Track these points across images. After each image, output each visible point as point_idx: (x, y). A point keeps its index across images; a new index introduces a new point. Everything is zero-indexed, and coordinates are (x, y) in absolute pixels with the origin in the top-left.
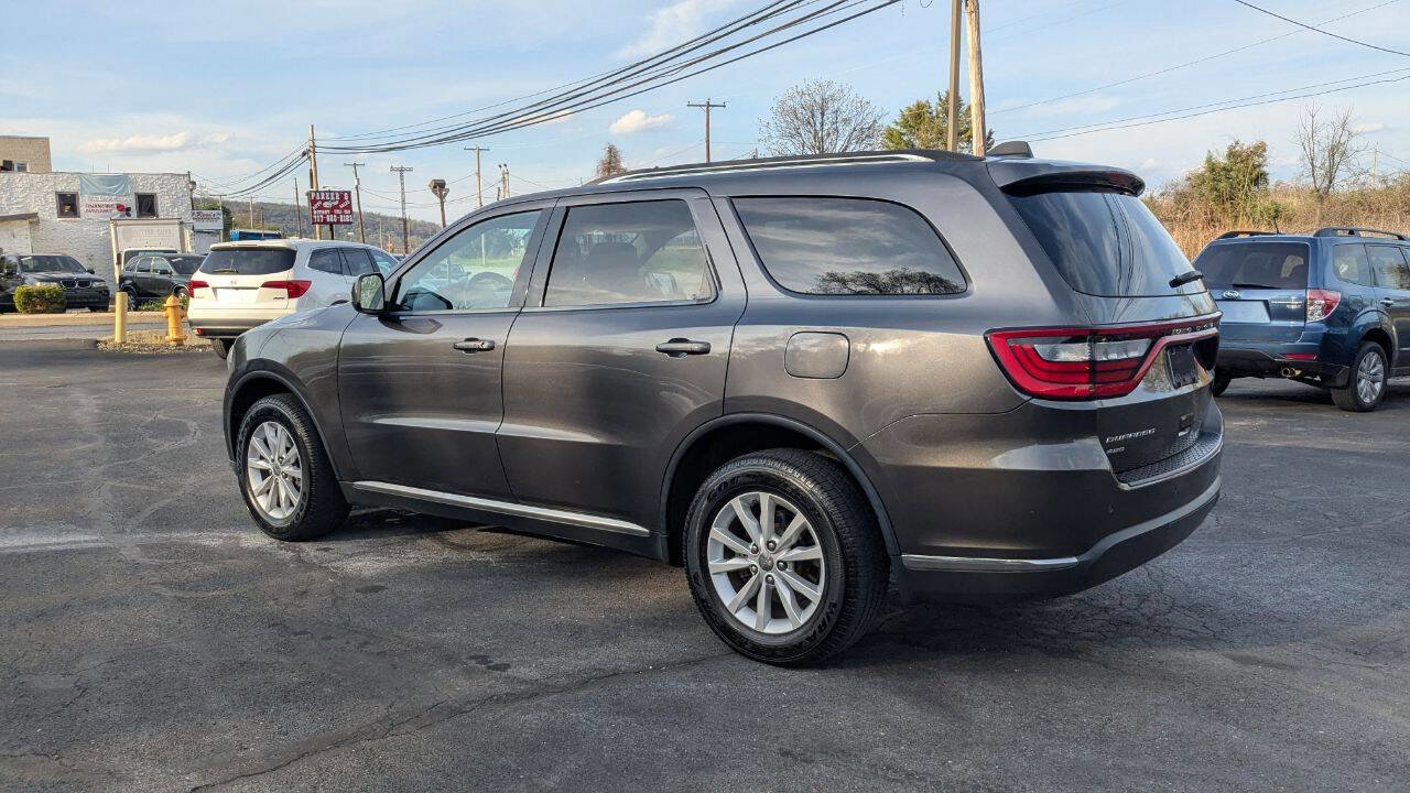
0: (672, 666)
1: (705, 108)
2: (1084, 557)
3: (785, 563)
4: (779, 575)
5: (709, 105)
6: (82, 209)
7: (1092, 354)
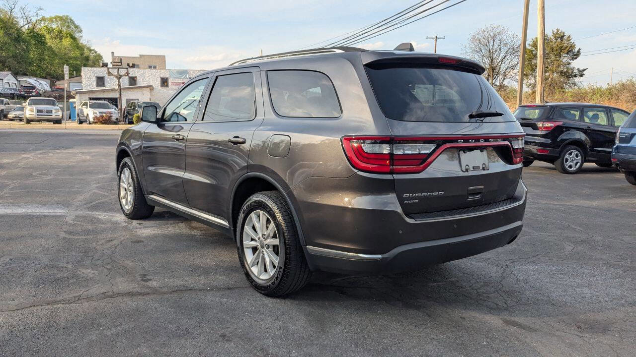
0: (218, 289)
1: (435, 39)
2: (386, 255)
3: (268, 246)
4: (266, 251)
5: (437, 38)
6: (170, 84)
7: (392, 149)
